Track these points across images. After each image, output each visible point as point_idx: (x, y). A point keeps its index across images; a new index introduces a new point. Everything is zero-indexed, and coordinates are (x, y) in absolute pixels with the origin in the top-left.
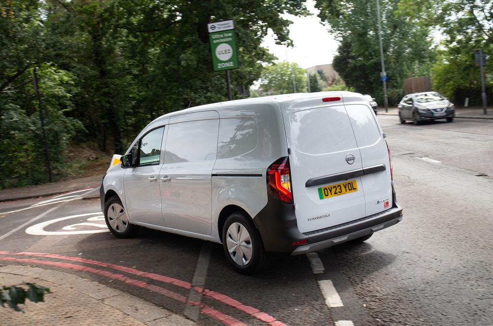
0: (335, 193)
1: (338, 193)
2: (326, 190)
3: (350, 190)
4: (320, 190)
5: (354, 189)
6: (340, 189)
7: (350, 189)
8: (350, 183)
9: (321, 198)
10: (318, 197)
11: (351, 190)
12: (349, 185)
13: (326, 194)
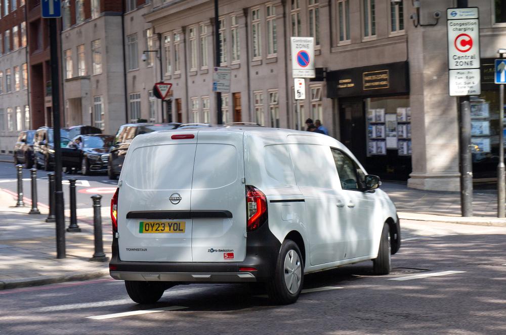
0: (156, 230)
1: (160, 231)
2: (147, 225)
3: (174, 230)
4: (141, 224)
5: (179, 230)
6: (164, 227)
7: (175, 228)
8: (177, 224)
9: (141, 231)
10: (138, 230)
11: (176, 230)
12: (176, 225)
13: (147, 229)
